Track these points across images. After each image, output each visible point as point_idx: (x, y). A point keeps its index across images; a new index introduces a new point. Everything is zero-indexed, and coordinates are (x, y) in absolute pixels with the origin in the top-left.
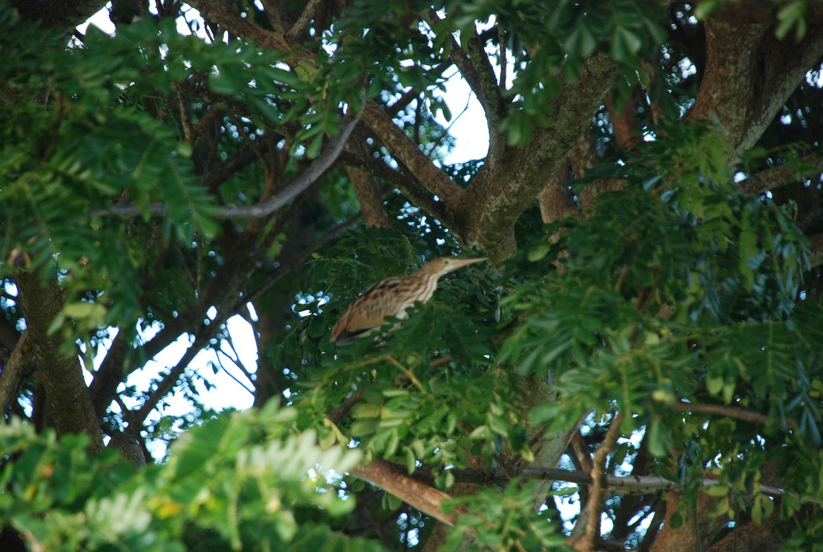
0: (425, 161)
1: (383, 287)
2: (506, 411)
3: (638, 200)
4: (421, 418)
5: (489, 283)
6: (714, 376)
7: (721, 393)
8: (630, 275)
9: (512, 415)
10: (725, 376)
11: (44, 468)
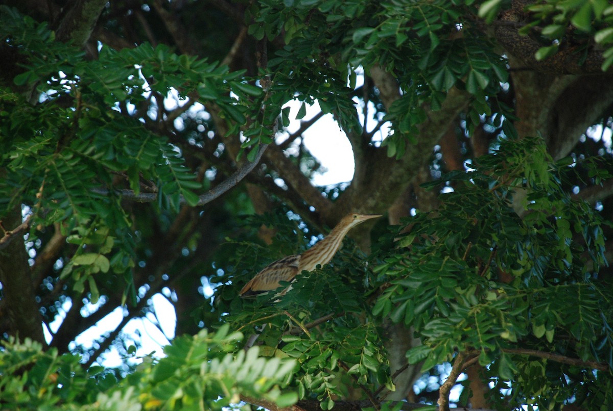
0: (305, 180)
1: (284, 262)
2: (375, 353)
3: (479, 195)
4: (309, 359)
5: (356, 259)
6: (539, 324)
7: (545, 337)
8: (474, 250)
9: (379, 357)
10: (547, 325)
11: (50, 375)
